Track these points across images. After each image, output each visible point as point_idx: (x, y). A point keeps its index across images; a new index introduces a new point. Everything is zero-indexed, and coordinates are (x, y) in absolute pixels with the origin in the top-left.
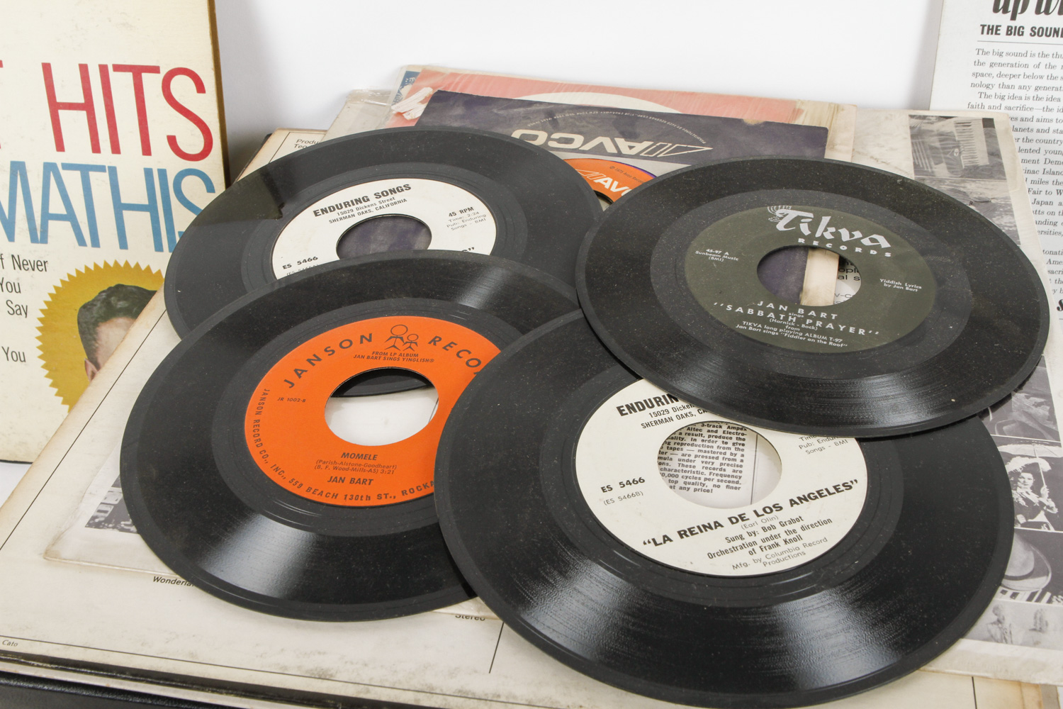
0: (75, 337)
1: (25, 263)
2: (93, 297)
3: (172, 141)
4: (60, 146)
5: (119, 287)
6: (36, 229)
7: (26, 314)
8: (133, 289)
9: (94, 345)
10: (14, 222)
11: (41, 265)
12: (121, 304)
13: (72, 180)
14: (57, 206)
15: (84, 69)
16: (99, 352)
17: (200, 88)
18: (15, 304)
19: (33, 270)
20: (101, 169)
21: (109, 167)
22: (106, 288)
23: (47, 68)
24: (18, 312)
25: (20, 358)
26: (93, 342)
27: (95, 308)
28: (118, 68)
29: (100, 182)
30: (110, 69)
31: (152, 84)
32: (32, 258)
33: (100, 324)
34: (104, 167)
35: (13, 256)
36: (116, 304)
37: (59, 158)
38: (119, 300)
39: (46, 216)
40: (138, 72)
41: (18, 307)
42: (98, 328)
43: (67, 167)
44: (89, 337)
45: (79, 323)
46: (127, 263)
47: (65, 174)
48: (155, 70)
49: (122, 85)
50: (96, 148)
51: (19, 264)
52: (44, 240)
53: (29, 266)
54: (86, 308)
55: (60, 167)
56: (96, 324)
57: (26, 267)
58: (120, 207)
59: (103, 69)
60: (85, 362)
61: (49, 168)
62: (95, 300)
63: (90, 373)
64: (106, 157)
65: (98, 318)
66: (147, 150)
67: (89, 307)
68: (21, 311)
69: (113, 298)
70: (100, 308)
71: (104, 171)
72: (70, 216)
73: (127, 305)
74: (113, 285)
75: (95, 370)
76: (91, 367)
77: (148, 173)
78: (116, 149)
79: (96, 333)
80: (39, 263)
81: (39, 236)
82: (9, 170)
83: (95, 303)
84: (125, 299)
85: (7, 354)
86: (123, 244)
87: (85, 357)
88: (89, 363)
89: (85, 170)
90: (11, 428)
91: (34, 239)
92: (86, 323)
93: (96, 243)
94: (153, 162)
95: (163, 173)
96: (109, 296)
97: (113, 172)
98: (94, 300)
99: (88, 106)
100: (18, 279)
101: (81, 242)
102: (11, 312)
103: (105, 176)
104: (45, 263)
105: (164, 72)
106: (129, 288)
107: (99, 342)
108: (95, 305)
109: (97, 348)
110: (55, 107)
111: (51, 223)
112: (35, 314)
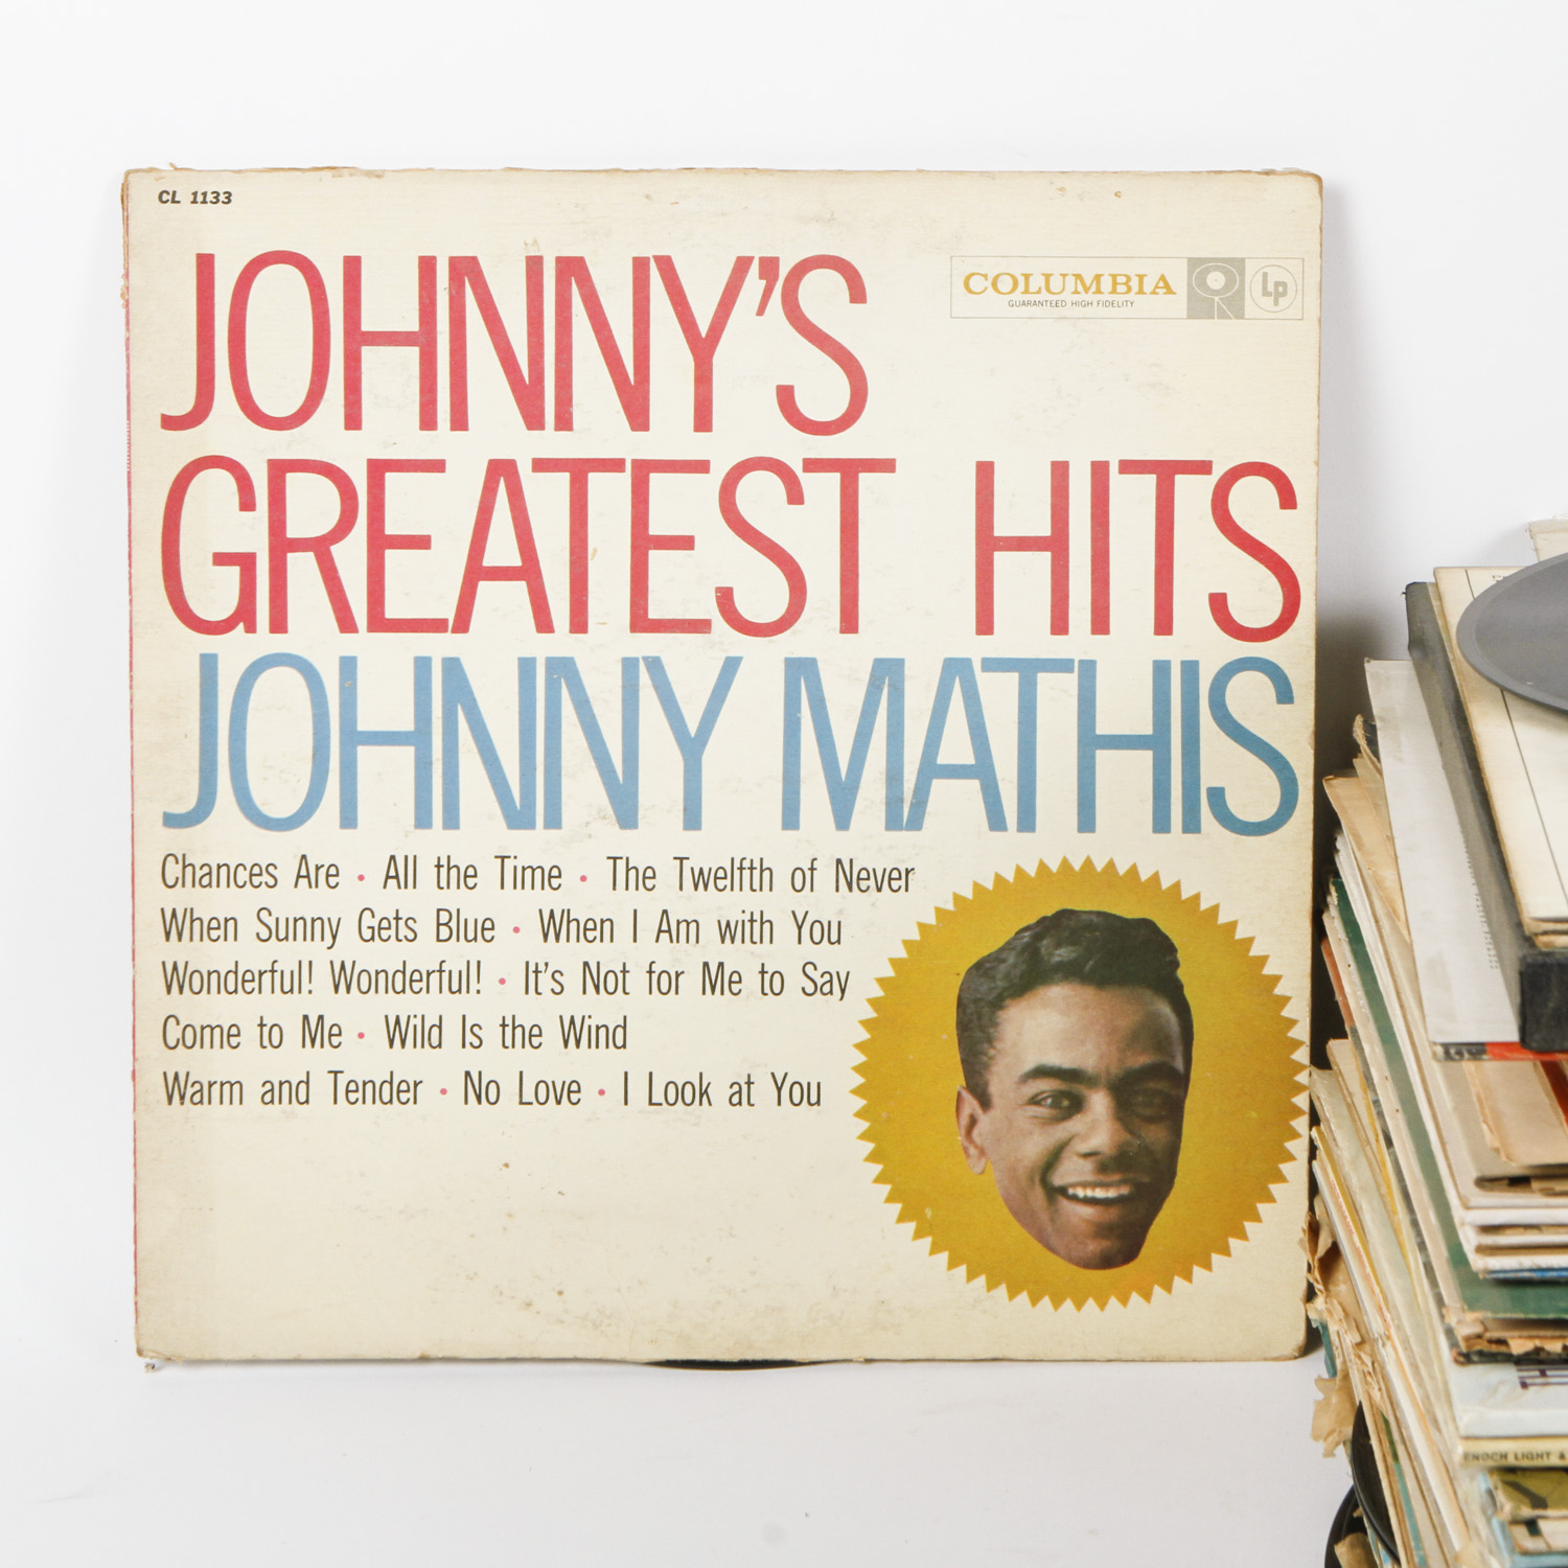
0: (945, 1037)
1: (864, 875)
2: (1001, 943)
3: (1218, 603)
4: (985, 624)
5: (1064, 914)
6: (902, 800)
7: (843, 991)
8: (1095, 919)
9: (985, 1054)
10: (857, 788)
11: (897, 879)
12: (1063, 954)
13: (999, 695)
14: (956, 748)
15: (1060, 471)
16: (995, 1069)
17: (1288, 499)
18: (821, 970)
19: (879, 890)
20: (1064, 666)
21: (1081, 662)
22: (1033, 920)
23: (985, 471)
24: (826, 988)
25: (809, 1095)
26: (986, 1046)
27: (1003, 967)
28: (1128, 467)
29: (1057, 696)
30: (1114, 469)
31: (1193, 494)
32: (880, 864)
33: (1007, 1002)
34: (1072, 661)
35: (839, 862)
36: (1051, 955)
37: (978, 648)
38: (1058, 945)
39: (931, 769)
40: (1166, 472)
41: (827, 977)
42: (1000, 1013)
43: (991, 665)
44: (979, 1034)
45: (960, 1004)
46: (1088, 863)
47: (986, 682)
48: (1203, 467)
49: (1133, 499)
50: (1060, 625)
51: (850, 877)
52: (916, 823)
53: (872, 883)
54: (981, 968)
55: (977, 666)
56: (998, 1004)
57: (863, 884)
58: (1090, 742)
59: (1100, 471)
60: (959, 1094)
61: (956, 670)
62: (1008, 946)
63: (965, 1120)
64: (1079, 641)
65: (1005, 989)
66: (1164, 625)
67: (988, 965)
68: (836, 985)
69: (1045, 942)
70: (1015, 966)
71: (1071, 670)
72: (982, 770)
73: (1074, 955)
74: (1049, 912)
75: (979, 1111)
76: (971, 1104)
77: (1161, 669)
78: (1100, 624)
79: (995, 1025)
80: (895, 874)
81: (905, 814)
82: (867, 677)
83: (1002, 956)
84: (1072, 941)
85: (779, 1089)
86: (1087, 822)
87: (960, 1080)
88: (966, 1095)
89: (1028, 670)
90: (753, 1273)
91: (893, 822)
92: (976, 1001)
93: (1027, 822)
94: (1172, 649)
95: (1190, 669)
96: (1038, 937)
97: (1088, 670)
98: (1002, 949)
99: (1057, 544)
100: (841, 912)
101: (996, 822)
102: (810, 988)
103: (1071, 681)
104: (907, 872)
105: (1219, 471)
106: (1085, 917)
107: (998, 1045)
108: (1004, 961)
109: (991, 1058)
110: (988, 544)
111: (938, 785)
112: (864, 990)
